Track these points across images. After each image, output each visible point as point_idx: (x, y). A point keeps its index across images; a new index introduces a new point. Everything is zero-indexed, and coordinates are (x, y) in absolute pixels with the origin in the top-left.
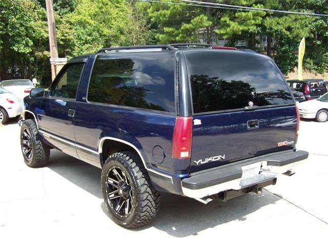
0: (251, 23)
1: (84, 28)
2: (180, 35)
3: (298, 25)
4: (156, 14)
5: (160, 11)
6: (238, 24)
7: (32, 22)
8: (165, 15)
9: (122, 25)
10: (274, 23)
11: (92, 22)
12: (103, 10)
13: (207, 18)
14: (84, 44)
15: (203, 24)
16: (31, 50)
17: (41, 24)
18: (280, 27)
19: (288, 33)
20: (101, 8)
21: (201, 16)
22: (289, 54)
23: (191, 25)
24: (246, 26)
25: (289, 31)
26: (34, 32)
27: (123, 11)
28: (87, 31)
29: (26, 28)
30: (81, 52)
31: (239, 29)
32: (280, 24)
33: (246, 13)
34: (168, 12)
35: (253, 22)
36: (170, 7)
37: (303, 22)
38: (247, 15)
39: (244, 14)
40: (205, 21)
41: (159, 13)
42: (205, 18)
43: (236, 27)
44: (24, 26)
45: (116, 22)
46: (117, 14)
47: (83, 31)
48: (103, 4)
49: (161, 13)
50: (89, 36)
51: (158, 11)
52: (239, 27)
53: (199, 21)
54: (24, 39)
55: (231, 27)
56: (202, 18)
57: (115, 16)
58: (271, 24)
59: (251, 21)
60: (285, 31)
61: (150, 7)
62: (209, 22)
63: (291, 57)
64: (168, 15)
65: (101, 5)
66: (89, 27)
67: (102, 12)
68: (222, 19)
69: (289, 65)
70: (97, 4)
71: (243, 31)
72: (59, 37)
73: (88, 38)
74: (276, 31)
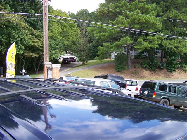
0: (156, 43)
1: (54, 41)
2: (113, 48)
3: (181, 46)
4: (98, 35)
5: (101, 33)
6: (148, 43)
7: (25, 36)
8: (104, 36)
9: (75, 40)
10: (168, 43)
11: (59, 37)
12: (65, 30)
13: (130, 39)
14: (54, 50)
15: (128, 42)
16: (23, 52)
17: (30, 37)
18: (171, 46)
19: (175, 50)
20: (63, 29)
21: (127, 37)
22: (174, 62)
23: (120, 42)
24: (153, 44)
25: (176, 49)
26: (26, 41)
27: (75, 31)
28: (56, 42)
29: (21, 39)
30: (52, 55)
31: (149, 46)
32: (171, 44)
33: (153, 37)
34: (107, 34)
35: (157, 42)
36: (107, 31)
37: (184, 44)
38: (154, 38)
39: (152, 38)
40: (128, 40)
41: (100, 34)
42: (129, 39)
43: (147, 45)
44: (20, 38)
45: (71, 38)
46: (72, 33)
47: (53, 42)
48: (65, 27)
49: (102, 34)
50: (57, 45)
51: (100, 33)
52: (149, 45)
53: (125, 40)
54: (19, 46)
55: (144, 45)
56: (128, 38)
57: (71, 34)
58: (166, 44)
59: (156, 42)
60: (174, 48)
61: (95, 31)
62: (131, 41)
63: (175, 63)
64: (107, 35)
65: (63, 27)
66: (57, 40)
67: (64, 31)
68: (139, 40)
69: (174, 68)
70: (61, 27)
71: (151, 48)
72: (40, 45)
73: (57, 46)
74: (168, 48)
